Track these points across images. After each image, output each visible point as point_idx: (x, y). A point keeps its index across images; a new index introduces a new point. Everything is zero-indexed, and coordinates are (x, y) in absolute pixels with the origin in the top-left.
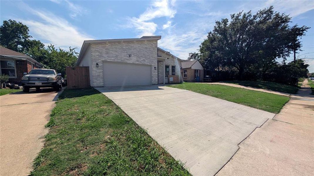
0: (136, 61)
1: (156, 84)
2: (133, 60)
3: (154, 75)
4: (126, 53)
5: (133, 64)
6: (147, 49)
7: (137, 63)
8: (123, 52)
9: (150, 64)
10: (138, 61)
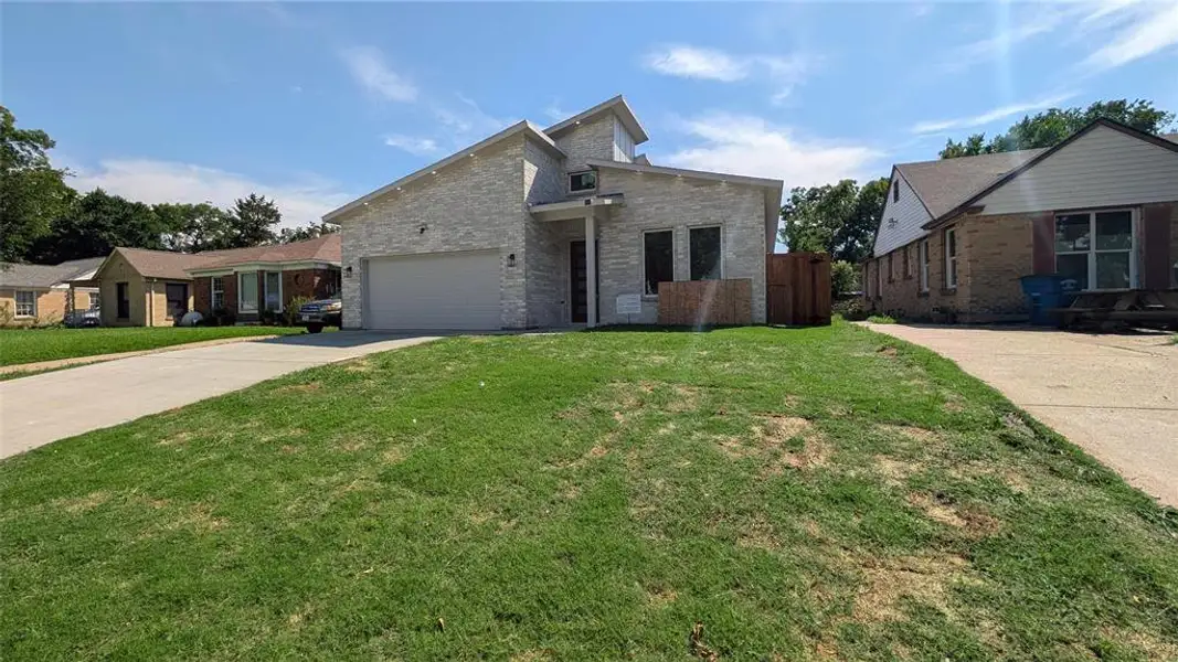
0: (443, 241)
1: (520, 326)
2: (434, 239)
3: (510, 287)
4: (414, 222)
5: (434, 255)
6: (480, 189)
7: (445, 248)
8: (405, 223)
9: (489, 244)
10: (446, 242)
